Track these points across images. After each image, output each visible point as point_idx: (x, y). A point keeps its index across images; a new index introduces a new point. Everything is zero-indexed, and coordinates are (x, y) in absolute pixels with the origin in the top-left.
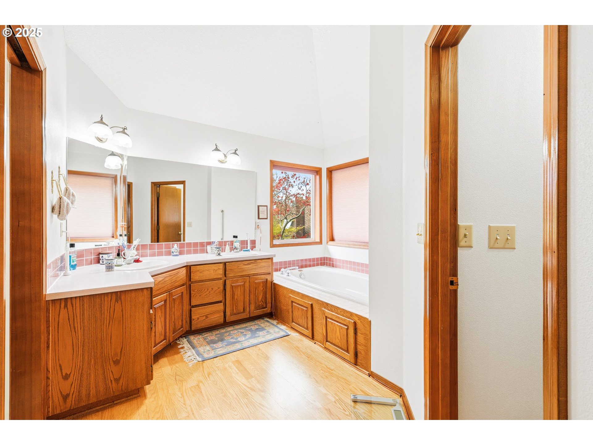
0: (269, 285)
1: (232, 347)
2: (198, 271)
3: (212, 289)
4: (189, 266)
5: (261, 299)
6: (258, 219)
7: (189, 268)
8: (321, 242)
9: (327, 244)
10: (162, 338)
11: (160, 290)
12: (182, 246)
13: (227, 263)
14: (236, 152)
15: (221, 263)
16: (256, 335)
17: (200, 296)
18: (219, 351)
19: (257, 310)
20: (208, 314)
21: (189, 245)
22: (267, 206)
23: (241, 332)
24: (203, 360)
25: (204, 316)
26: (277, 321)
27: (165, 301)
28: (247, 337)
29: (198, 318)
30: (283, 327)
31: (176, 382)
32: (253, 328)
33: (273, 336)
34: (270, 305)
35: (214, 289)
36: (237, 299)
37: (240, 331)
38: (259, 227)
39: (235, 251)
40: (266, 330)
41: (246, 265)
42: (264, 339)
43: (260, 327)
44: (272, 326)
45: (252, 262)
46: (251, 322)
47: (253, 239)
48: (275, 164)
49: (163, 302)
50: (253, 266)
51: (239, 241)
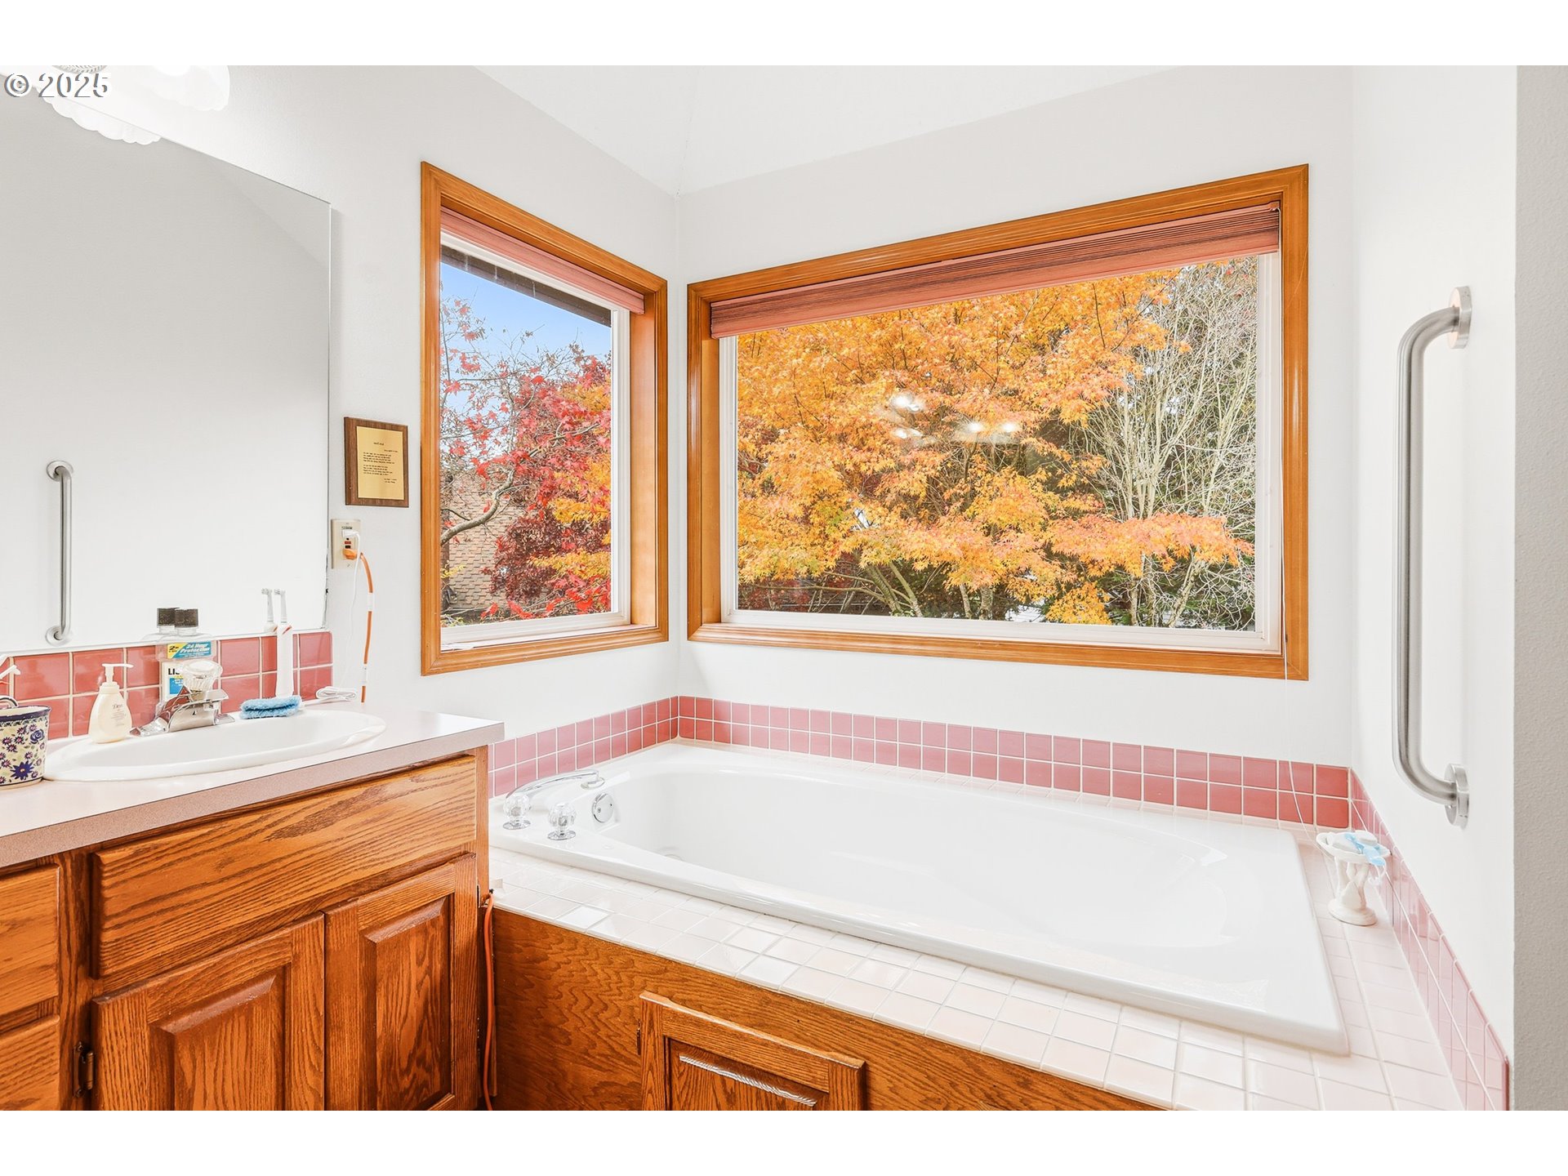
6: (348, 501)
8: (662, 631)
9: (689, 634)
13: (107, 857)
22: (403, 429)
38: (353, 551)
39: (180, 718)
45: (348, 803)
47: (315, 626)
48: (454, 194)
50: (354, 827)
51: (209, 644)
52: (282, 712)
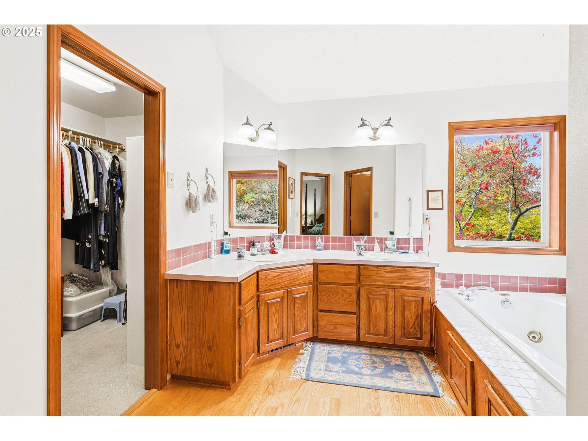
0: (427, 307)
1: (347, 377)
2: (326, 270)
3: (343, 295)
4: (317, 264)
5: (413, 324)
6: (427, 209)
7: (316, 265)
10: (278, 336)
11: (274, 286)
12: (326, 241)
13: (361, 267)
14: (389, 122)
15: (354, 265)
16: (389, 374)
17: (328, 300)
18: (329, 376)
19: (406, 338)
20: (337, 325)
21: (334, 239)
22: (442, 191)
23: (374, 361)
24: (306, 379)
25: (332, 325)
26: (436, 365)
27: (282, 298)
28: (375, 372)
29: (325, 326)
30: (438, 378)
31: (265, 392)
32: (394, 362)
33: (412, 386)
34: (429, 337)
35: (345, 296)
36: (375, 315)
37: (373, 359)
38: (427, 221)
39: (385, 251)
40: (409, 372)
41: (388, 272)
42: (395, 384)
43: (404, 365)
44: (422, 370)
45: (399, 270)
46: (396, 352)
47: (419, 237)
49: (279, 299)
50: (400, 275)
51: (395, 238)
52: (404, 253)
